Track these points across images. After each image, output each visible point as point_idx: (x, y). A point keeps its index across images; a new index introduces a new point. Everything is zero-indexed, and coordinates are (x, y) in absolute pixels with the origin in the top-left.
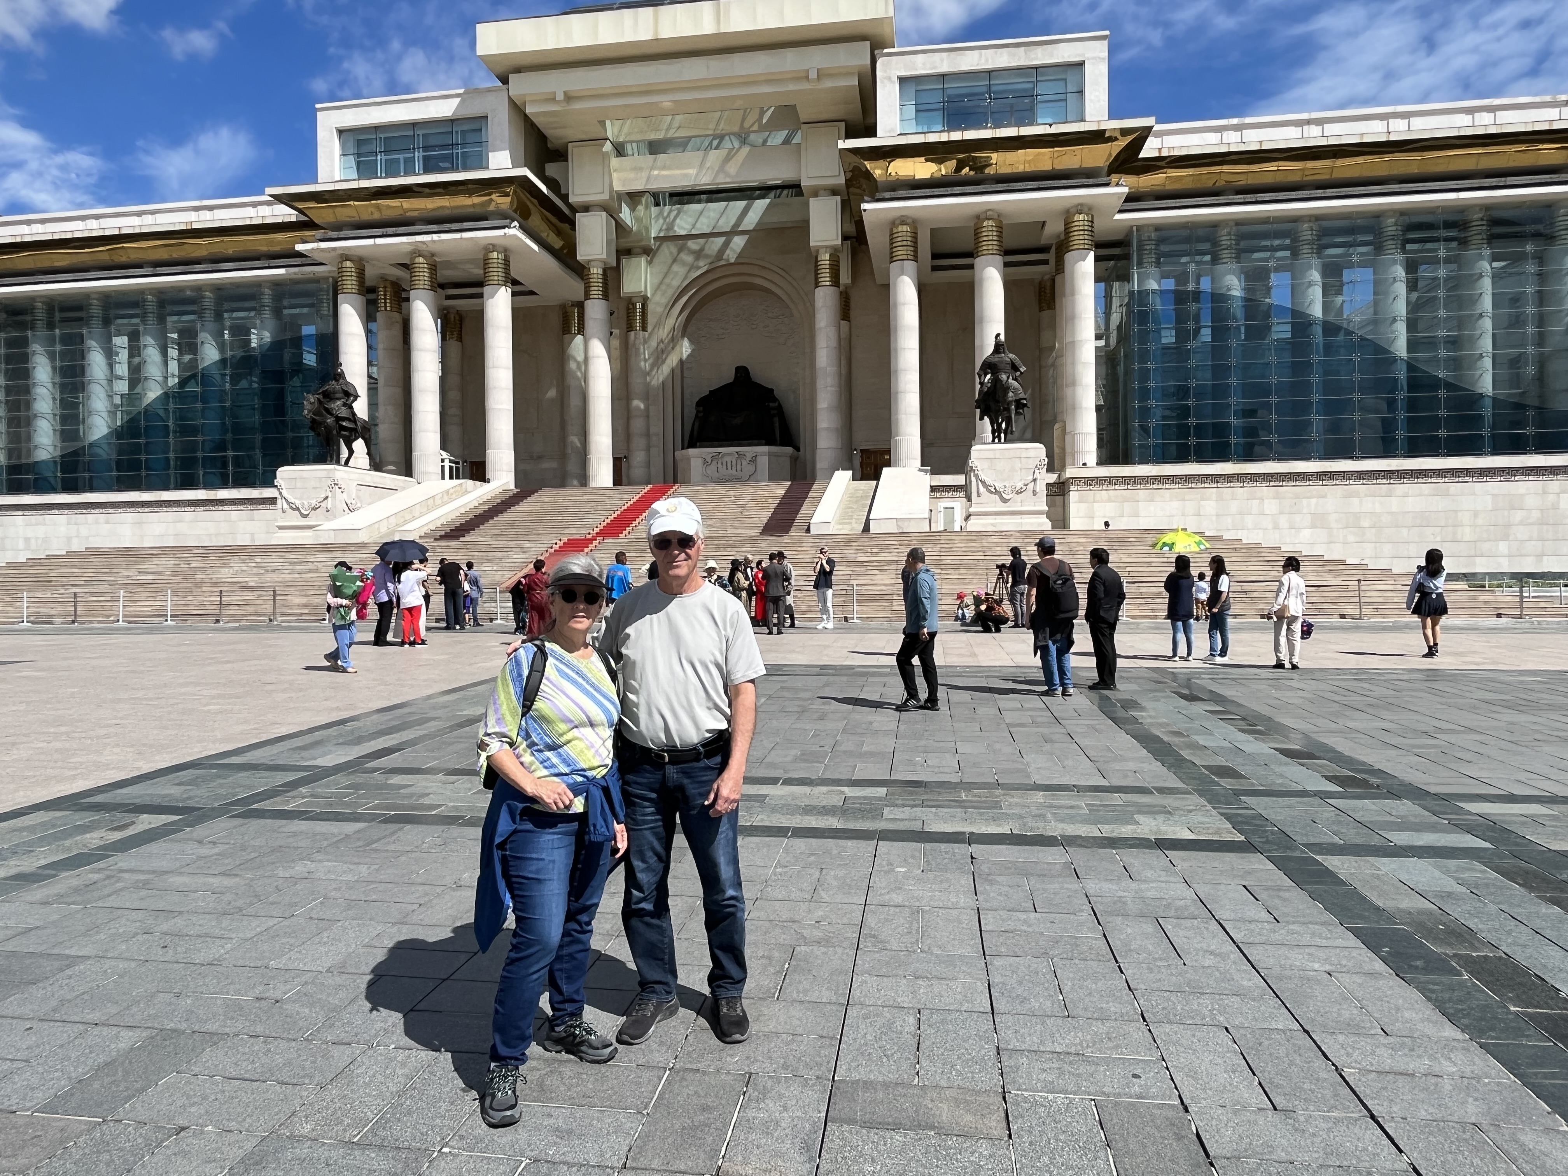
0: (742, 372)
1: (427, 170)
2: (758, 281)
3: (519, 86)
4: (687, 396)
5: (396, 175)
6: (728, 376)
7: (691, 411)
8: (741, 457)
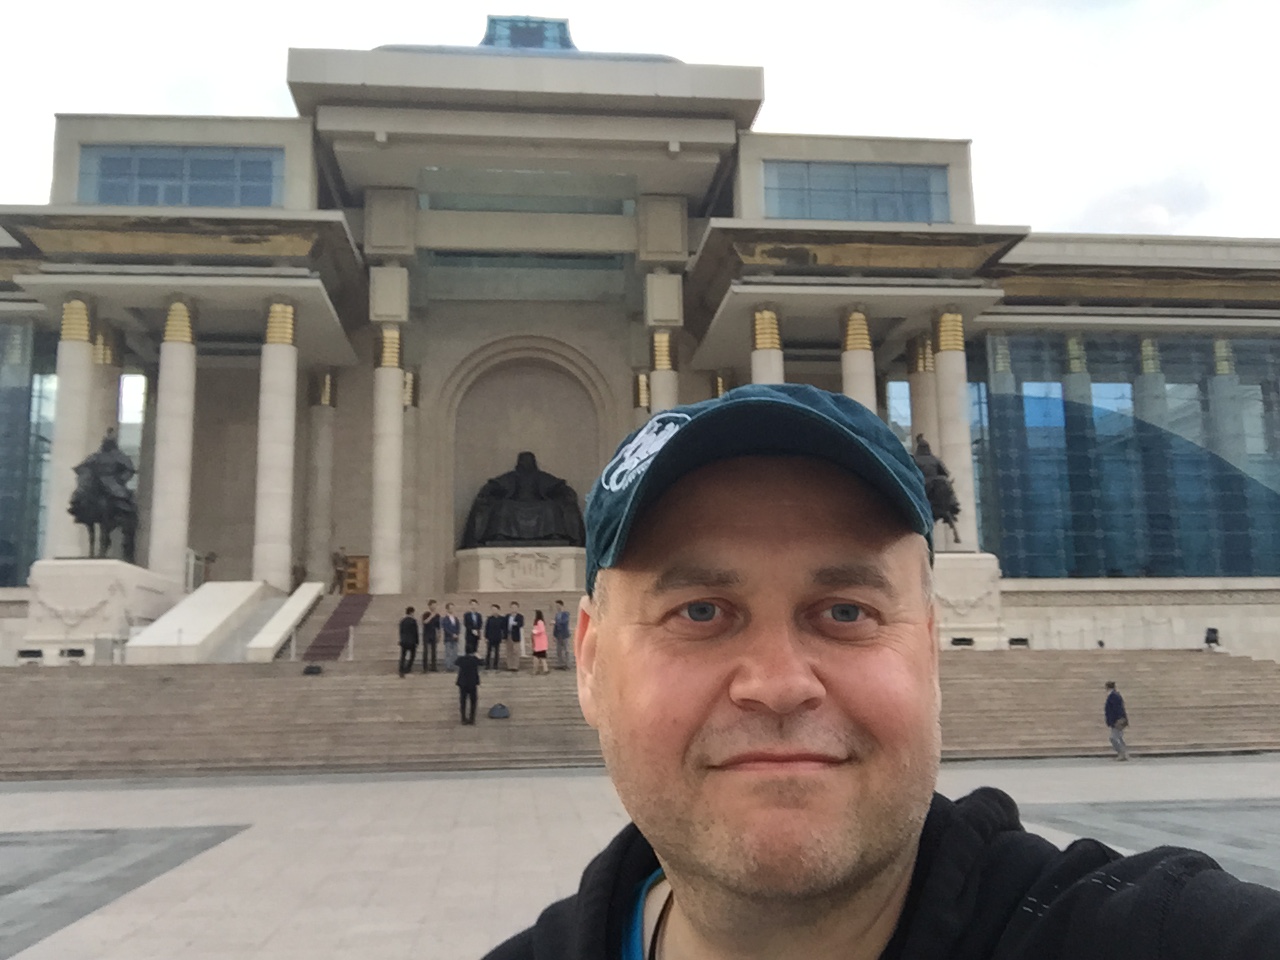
0: (527, 461)
1: (193, 203)
2: (551, 358)
3: (332, 121)
5: (153, 202)
6: (508, 464)
8: (543, 559)
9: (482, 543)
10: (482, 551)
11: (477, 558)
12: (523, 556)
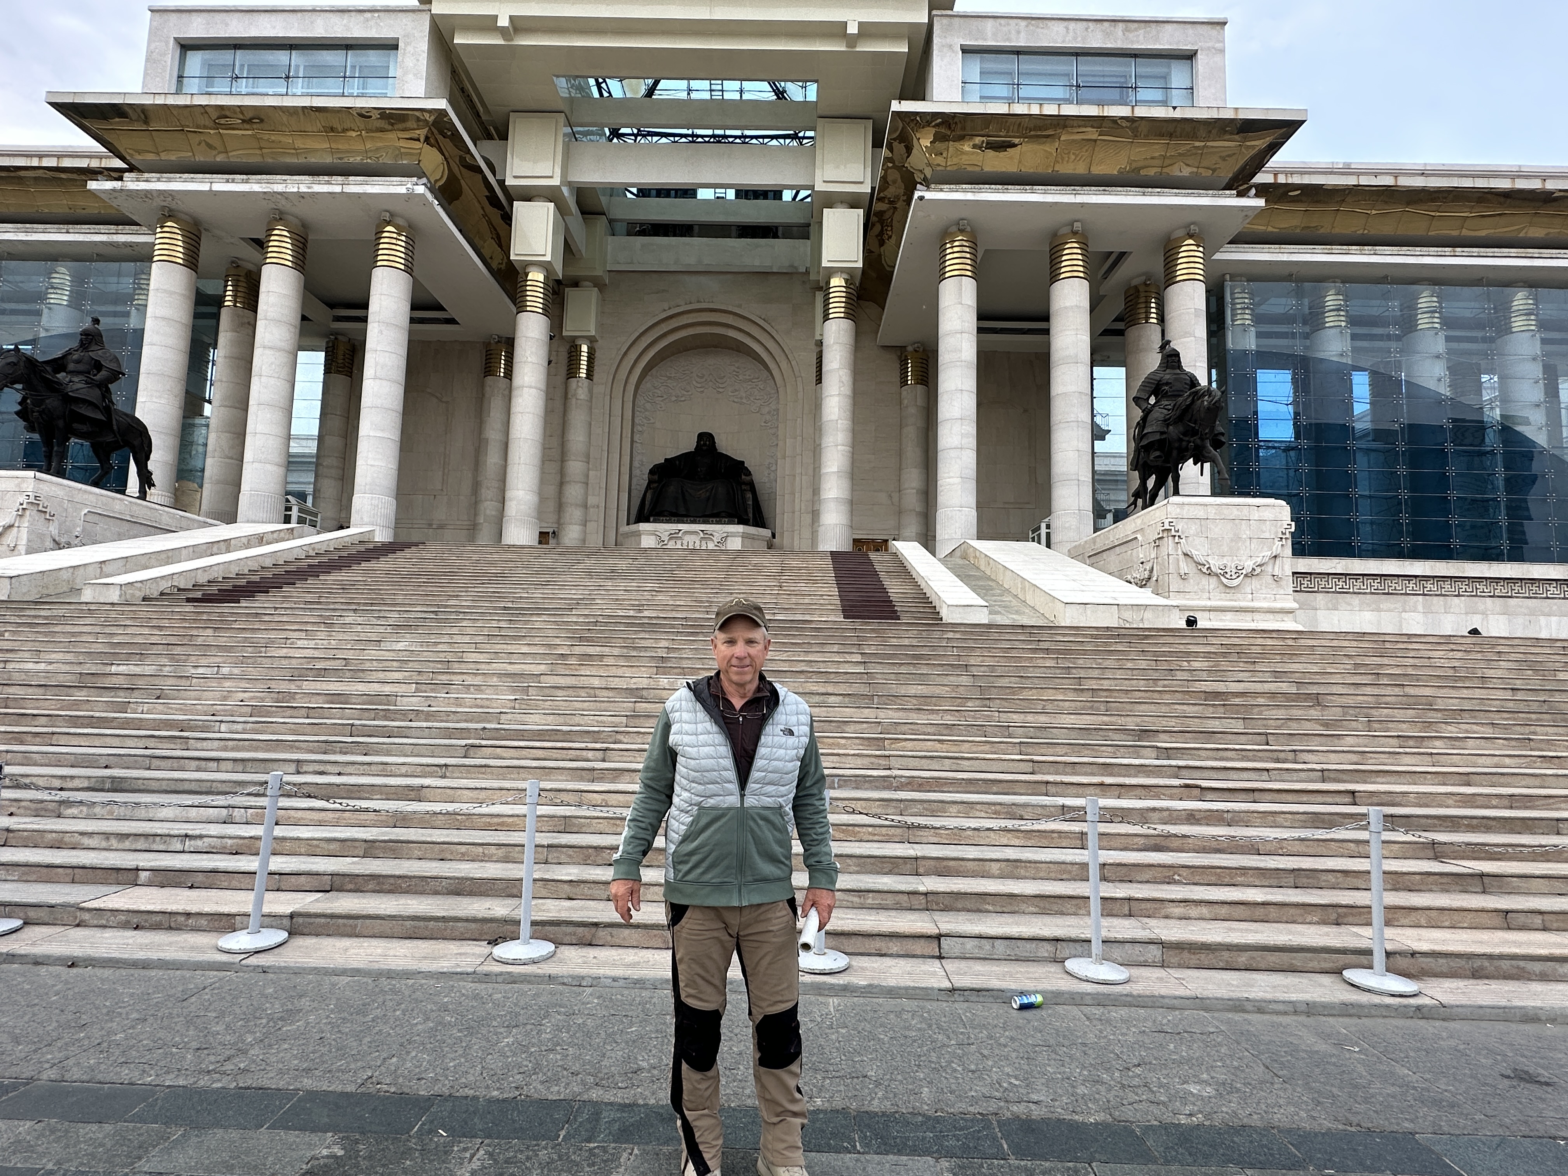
0: (706, 440)
4: (636, 464)
7: (642, 479)
8: (707, 536)
9: (647, 521)
10: (643, 526)
11: (638, 534)
12: (686, 533)
